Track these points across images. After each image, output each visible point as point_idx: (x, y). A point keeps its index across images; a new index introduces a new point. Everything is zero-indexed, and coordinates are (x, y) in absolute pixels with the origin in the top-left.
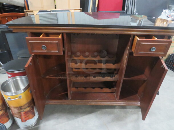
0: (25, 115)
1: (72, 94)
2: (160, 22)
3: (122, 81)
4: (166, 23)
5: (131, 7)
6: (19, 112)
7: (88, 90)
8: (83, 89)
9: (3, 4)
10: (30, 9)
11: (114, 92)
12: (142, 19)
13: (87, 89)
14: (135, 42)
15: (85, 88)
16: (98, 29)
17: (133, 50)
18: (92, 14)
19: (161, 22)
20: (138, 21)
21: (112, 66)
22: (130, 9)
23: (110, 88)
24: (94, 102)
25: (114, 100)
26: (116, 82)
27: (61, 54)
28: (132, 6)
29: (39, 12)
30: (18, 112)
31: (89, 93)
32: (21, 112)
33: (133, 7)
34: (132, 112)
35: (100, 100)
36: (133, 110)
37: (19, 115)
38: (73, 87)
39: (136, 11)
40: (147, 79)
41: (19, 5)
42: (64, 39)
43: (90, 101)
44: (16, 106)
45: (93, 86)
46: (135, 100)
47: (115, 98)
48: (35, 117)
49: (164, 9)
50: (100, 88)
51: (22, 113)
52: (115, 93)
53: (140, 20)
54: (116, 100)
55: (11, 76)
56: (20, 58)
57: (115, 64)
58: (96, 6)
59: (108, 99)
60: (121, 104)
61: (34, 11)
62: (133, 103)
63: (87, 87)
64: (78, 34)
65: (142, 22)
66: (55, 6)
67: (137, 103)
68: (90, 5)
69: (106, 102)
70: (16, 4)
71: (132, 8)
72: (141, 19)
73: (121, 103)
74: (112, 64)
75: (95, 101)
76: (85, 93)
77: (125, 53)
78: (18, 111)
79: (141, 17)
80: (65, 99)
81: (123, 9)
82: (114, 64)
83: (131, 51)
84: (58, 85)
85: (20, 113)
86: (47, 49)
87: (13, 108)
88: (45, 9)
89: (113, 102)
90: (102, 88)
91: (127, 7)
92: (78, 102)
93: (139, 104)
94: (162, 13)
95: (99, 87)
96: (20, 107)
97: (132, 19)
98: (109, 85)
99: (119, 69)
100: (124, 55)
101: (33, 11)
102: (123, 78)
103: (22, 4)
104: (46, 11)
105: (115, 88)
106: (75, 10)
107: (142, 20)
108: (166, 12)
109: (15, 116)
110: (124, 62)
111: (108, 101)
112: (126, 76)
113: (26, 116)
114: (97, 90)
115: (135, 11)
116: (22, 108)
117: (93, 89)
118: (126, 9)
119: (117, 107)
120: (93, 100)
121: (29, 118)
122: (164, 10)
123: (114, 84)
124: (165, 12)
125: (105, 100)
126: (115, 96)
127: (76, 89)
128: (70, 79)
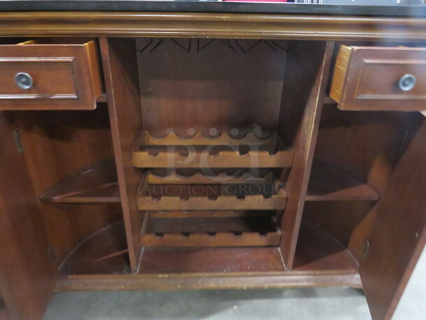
1: (145, 253)
3: (301, 206)
7: (195, 239)
8: (180, 237)
11: (277, 246)
13: (192, 236)
14: (341, 67)
15: (187, 234)
16: (217, 17)
17: (337, 95)
21: (266, 160)
23: (263, 232)
24: (215, 280)
25: (278, 269)
26: (283, 211)
27: (90, 109)
31: (199, 249)
34: (334, 307)
36: (337, 301)
38: (149, 231)
40: (379, 198)
42: (103, 58)
43: (202, 275)
45: (212, 230)
46: (343, 267)
47: (282, 264)
50: (232, 235)
52: (279, 249)
54: (282, 269)
57: (278, 153)
59: (259, 268)
62: (339, 278)
63: (193, 233)
67: (351, 276)
69: (250, 276)
73: (301, 278)
74: (267, 154)
75: (219, 274)
76: (188, 251)
77: (307, 110)
80: (120, 271)
82: (273, 152)
83: (326, 101)
84: (104, 229)
86: (34, 85)
89: (274, 275)
90: (238, 233)
92: (163, 281)
93: (356, 279)
95: (230, 232)
98: (260, 222)
99: (289, 170)
102: (304, 197)
105: (279, 232)
110: (305, 141)
111: (260, 273)
112: (312, 189)
114: (223, 238)
117: (211, 237)
119: (288, 291)
120: (211, 271)
123: (275, 219)
125: (250, 270)
126: (280, 258)
127: (158, 238)
128: (137, 207)
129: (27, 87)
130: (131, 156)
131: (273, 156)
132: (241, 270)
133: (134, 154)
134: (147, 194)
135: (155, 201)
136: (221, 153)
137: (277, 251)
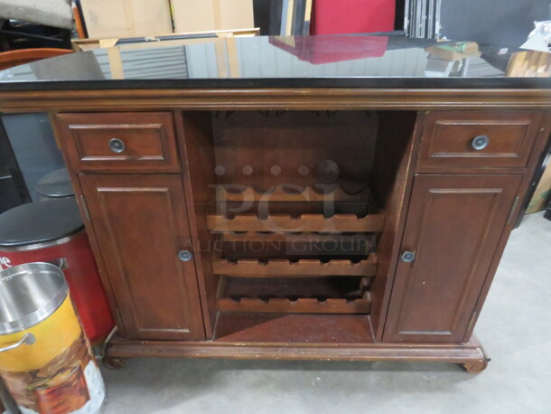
0: (51, 400)
1: (221, 318)
2: (526, 66)
3: (390, 277)
4: (546, 70)
5: (424, 17)
6: (30, 388)
7: (274, 305)
8: (259, 302)
9: (6, 21)
10: (92, 36)
11: (367, 314)
12: (464, 57)
13: (272, 302)
15: (266, 298)
18: (294, 45)
19: (528, 67)
20: (451, 65)
21: (354, 223)
22: (420, 26)
23: (350, 299)
24: (296, 350)
25: (366, 340)
28: (427, 14)
29: (118, 43)
30: (27, 391)
31: (280, 315)
32: (38, 389)
33: (431, 17)
34: (429, 382)
35: (314, 342)
37: (32, 400)
38: (224, 296)
39: (440, 30)
41: (56, 23)
43: (281, 344)
44: (18, 370)
47: (370, 335)
48: (89, 402)
49: (539, 20)
50: (316, 300)
51: (42, 392)
52: (369, 317)
53: (457, 63)
54: (371, 341)
55: (9, 261)
56: (47, 199)
57: (367, 217)
58: (308, 17)
59: (345, 339)
60: (390, 357)
61: (101, 41)
63: (273, 297)
64: (229, 113)
65: (463, 67)
66: (173, 21)
68: (286, 14)
69: (334, 347)
70: (45, 21)
71: (427, 20)
72: (459, 57)
73: (392, 351)
74: (355, 217)
75: (300, 344)
76: (266, 317)
77: (399, 177)
78: (25, 386)
79: (461, 52)
81: (399, 24)
82: (361, 216)
85: (34, 391)
87: (10, 376)
88: (138, 35)
89: (362, 347)
90: (322, 298)
91: (409, 18)
92: (239, 350)
94: (532, 33)
96: (31, 373)
97: (428, 57)
99: (379, 235)
100: (397, 185)
101: (97, 42)
103: (64, 19)
104: (142, 40)
105: (369, 298)
106: (235, 33)
107: (464, 61)
108: (546, 29)
109: (19, 401)
111: (345, 344)
113: (56, 403)
115: (437, 31)
116: (39, 375)
118: (406, 26)
120: (292, 341)
121: (68, 408)
122: (538, 25)
124: (542, 31)
125: (334, 341)
126: (369, 327)
127: (234, 302)
128: (212, 271)
129: (120, 151)
130: (206, 219)
131: (361, 220)
132: (325, 340)
133: (209, 217)
134: (223, 257)
135: (231, 264)
136: (303, 216)
137: (367, 319)
